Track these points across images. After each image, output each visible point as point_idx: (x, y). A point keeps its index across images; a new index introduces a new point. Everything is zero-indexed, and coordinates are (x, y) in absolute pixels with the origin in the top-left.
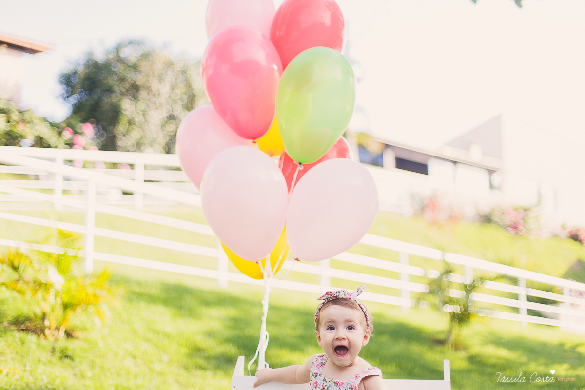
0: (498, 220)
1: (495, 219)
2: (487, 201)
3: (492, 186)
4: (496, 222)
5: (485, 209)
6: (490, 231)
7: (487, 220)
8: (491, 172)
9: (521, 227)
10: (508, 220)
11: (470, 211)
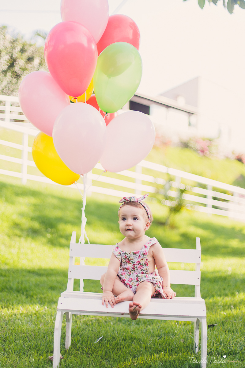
0: (192, 146)
1: (190, 145)
2: (186, 133)
3: (190, 124)
4: (191, 148)
5: (185, 138)
6: (187, 153)
7: (186, 145)
8: (190, 113)
9: (205, 151)
10: (199, 146)
11: (175, 139)
